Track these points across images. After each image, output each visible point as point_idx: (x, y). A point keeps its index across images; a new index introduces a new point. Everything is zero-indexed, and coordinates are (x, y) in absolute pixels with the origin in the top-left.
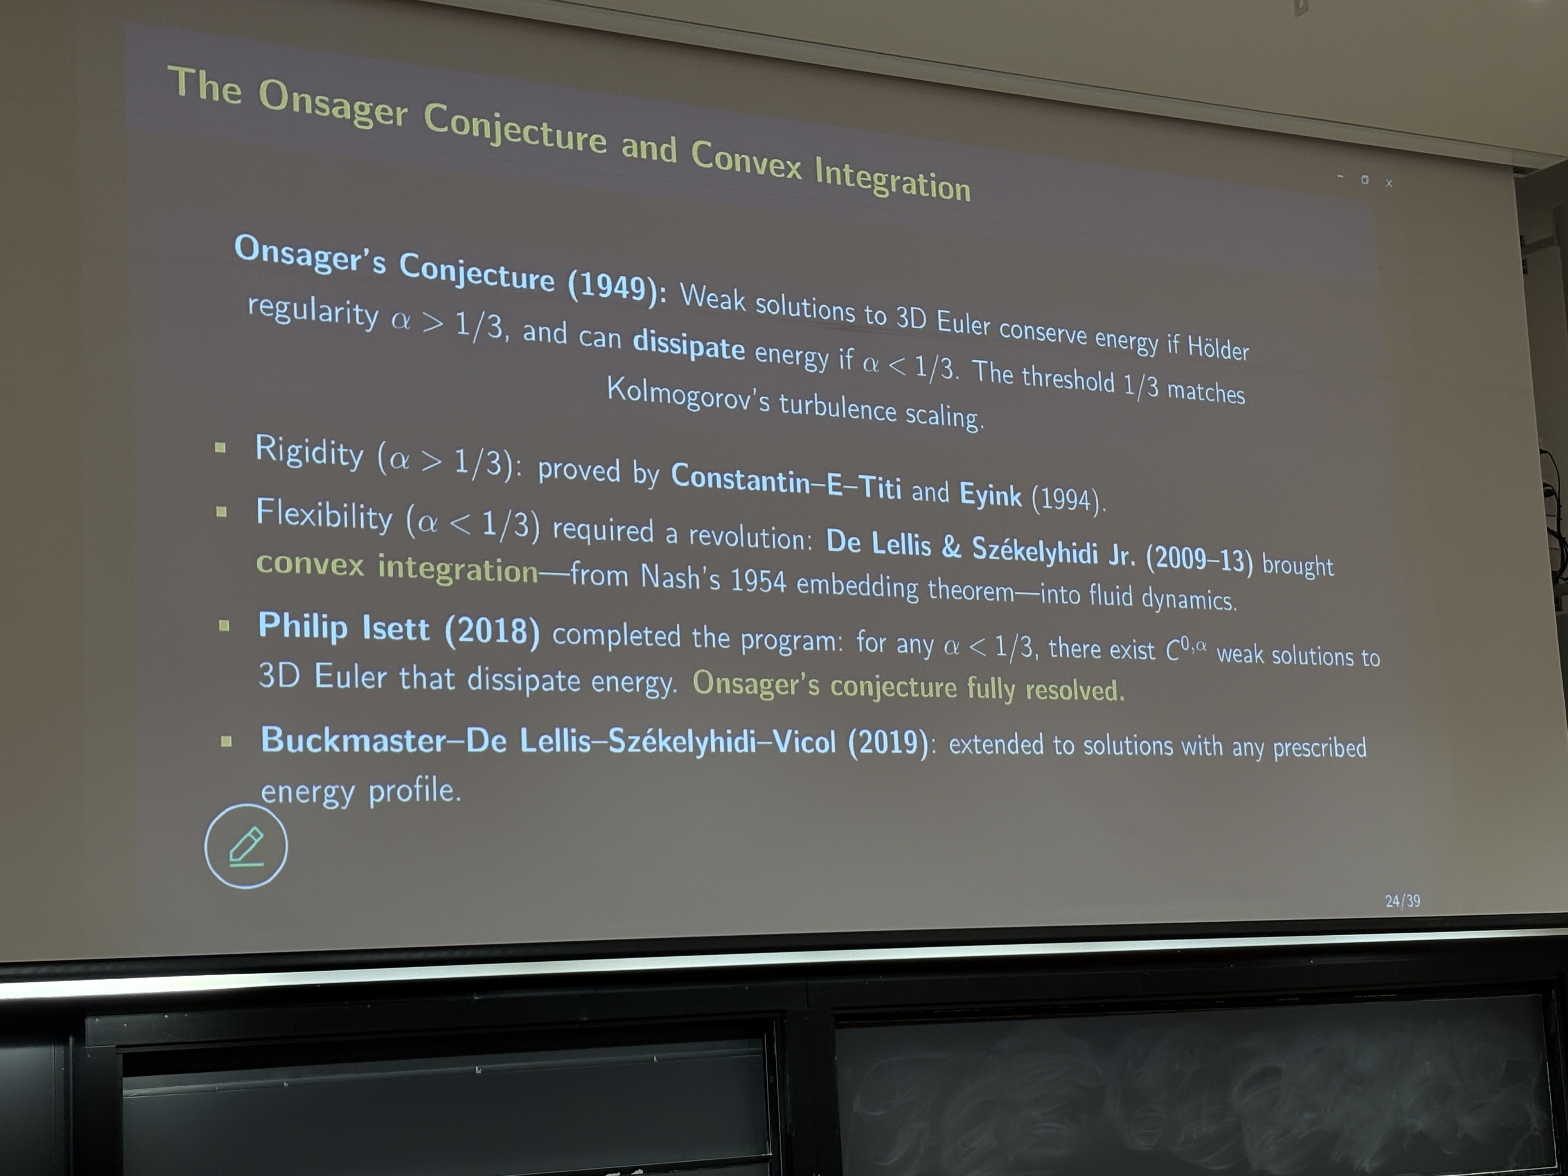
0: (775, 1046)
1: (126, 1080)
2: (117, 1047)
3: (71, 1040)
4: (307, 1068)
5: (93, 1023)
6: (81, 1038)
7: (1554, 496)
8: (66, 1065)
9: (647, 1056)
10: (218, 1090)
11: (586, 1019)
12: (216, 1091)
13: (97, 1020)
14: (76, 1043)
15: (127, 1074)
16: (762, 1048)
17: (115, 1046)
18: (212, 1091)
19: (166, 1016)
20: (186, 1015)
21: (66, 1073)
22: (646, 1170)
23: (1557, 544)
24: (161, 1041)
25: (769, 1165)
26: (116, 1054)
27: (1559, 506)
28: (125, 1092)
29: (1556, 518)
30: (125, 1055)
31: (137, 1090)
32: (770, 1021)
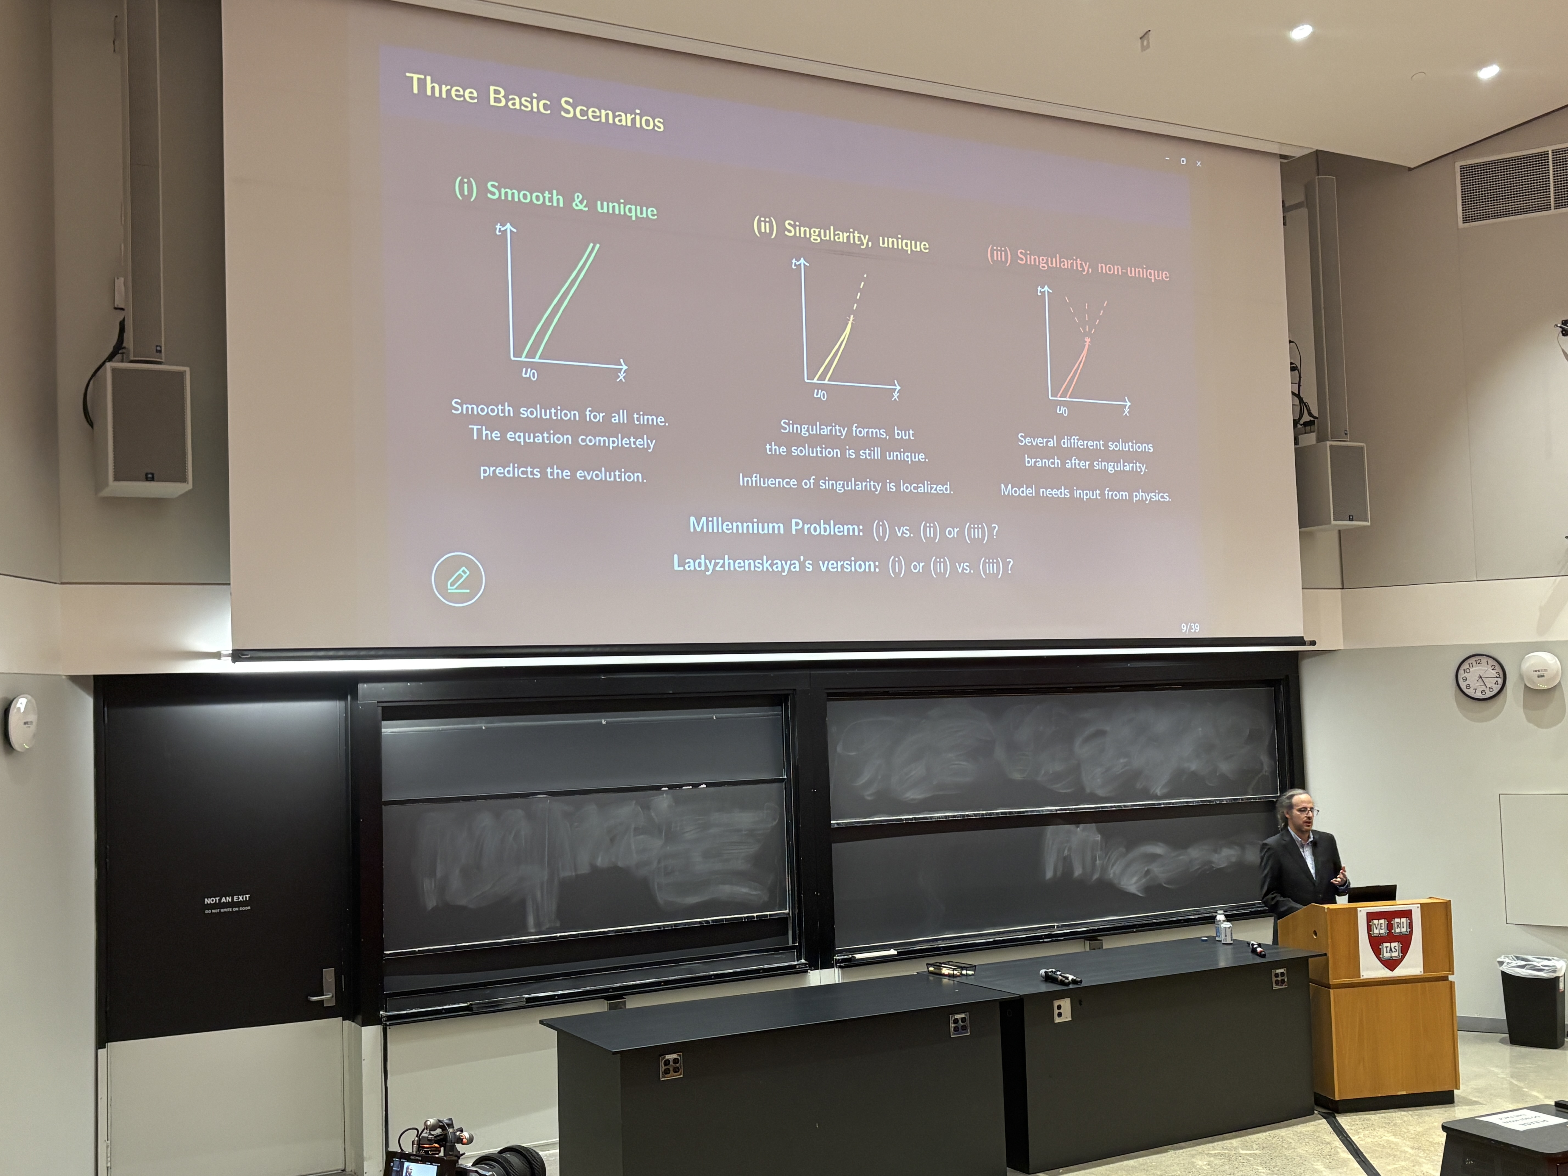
0: (789, 711)
1: (384, 723)
2: (378, 702)
3: (349, 698)
4: (497, 718)
5: (363, 687)
6: (355, 696)
7: (1296, 371)
8: (346, 713)
9: (709, 715)
10: (442, 730)
11: (671, 692)
12: (440, 731)
13: (365, 685)
14: (352, 699)
15: (384, 719)
16: (781, 712)
17: (376, 702)
18: (437, 731)
19: (409, 684)
20: (421, 684)
21: (346, 718)
22: (708, 785)
23: (1297, 402)
24: (405, 699)
25: (784, 783)
26: (378, 706)
27: (1300, 377)
28: (383, 730)
29: (1297, 385)
30: (382, 707)
31: (390, 729)
32: (786, 696)
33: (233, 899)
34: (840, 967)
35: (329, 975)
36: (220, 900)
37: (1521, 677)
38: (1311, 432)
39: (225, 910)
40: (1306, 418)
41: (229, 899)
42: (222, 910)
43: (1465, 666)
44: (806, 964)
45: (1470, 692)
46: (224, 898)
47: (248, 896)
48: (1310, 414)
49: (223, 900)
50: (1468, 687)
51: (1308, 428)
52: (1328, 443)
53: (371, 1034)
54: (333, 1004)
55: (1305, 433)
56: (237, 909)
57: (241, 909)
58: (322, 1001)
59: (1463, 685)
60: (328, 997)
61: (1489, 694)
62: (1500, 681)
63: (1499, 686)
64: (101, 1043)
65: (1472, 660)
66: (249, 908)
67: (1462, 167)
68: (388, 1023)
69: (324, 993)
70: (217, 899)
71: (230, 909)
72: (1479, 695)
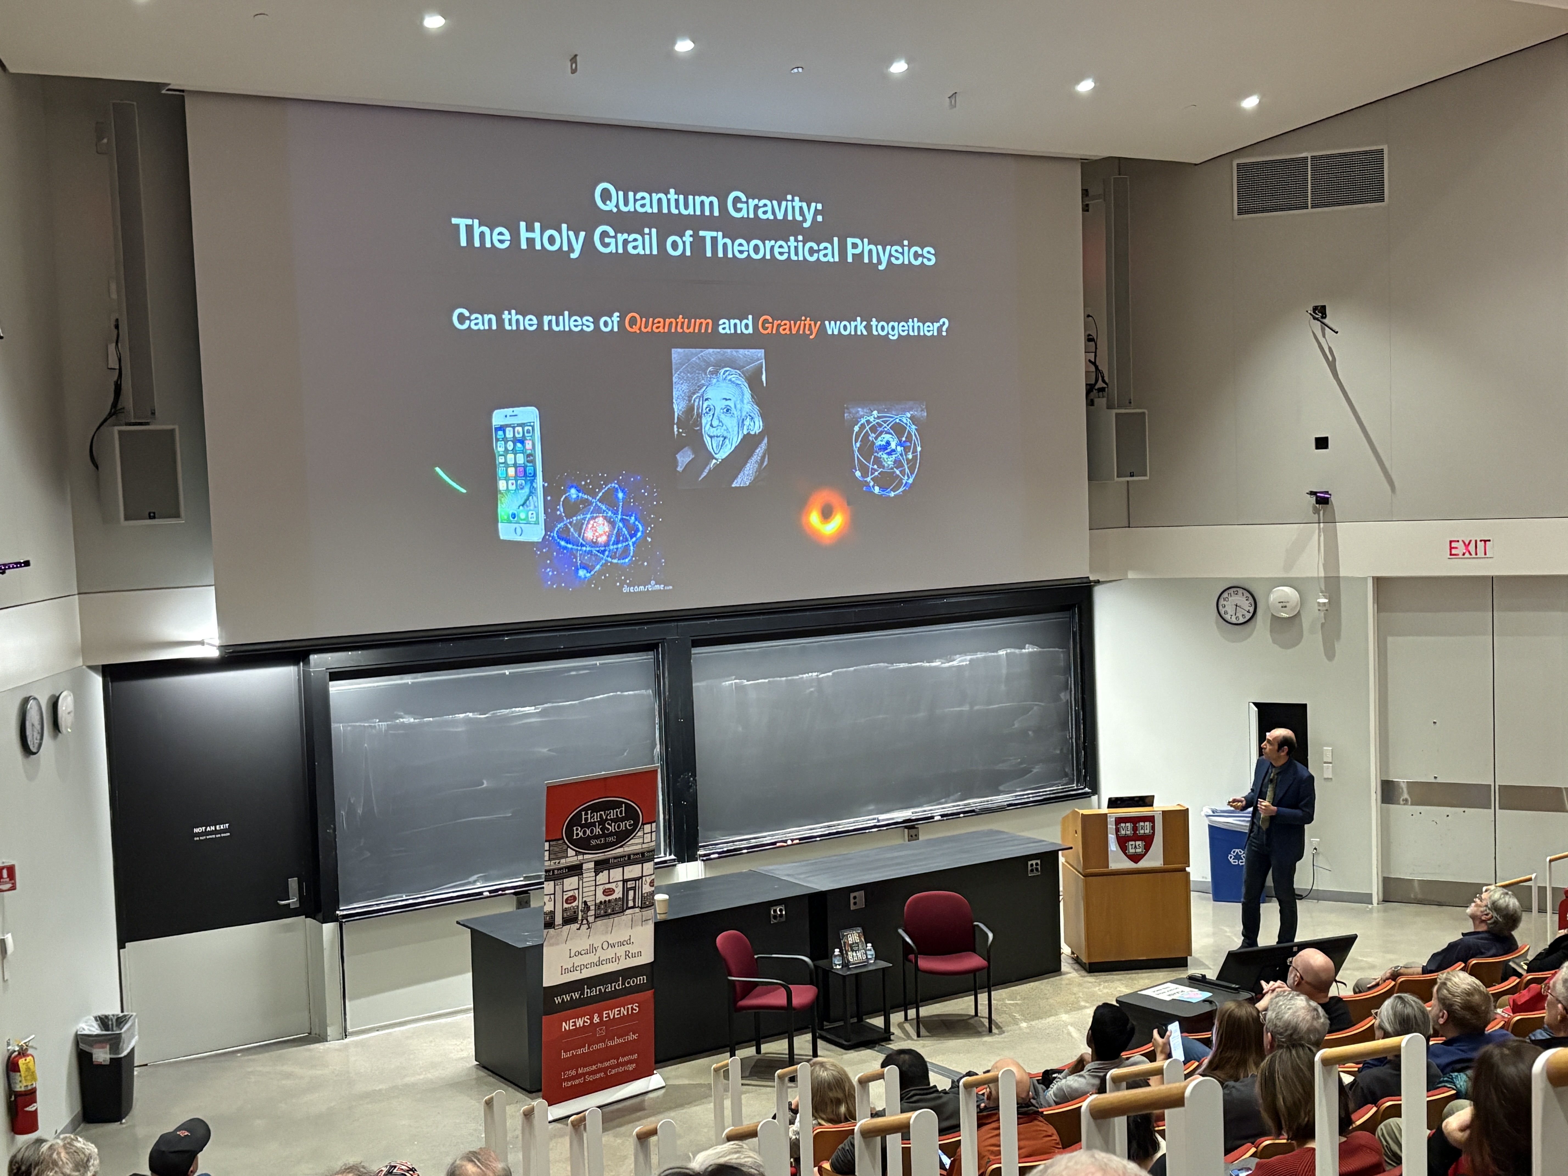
1: (331, 683)
2: (326, 669)
3: (301, 664)
4: (420, 675)
5: (313, 658)
7: (1092, 343)
9: (595, 662)
11: (562, 647)
13: (316, 656)
15: (331, 680)
16: (653, 657)
19: (350, 653)
21: (299, 680)
23: (1093, 369)
24: (347, 665)
27: (1096, 348)
28: (331, 689)
29: (1093, 354)
30: (330, 673)
31: (336, 688)
32: (658, 643)
33: (216, 828)
34: (703, 860)
35: (293, 883)
36: (206, 829)
37: (1268, 607)
38: (1103, 397)
39: (210, 837)
40: (1100, 384)
41: (213, 828)
42: (208, 837)
43: (1225, 595)
44: (674, 859)
45: (1228, 617)
46: (208, 828)
47: (227, 825)
48: (1104, 381)
49: (208, 829)
50: (1226, 613)
51: (1101, 393)
52: (1114, 412)
53: (329, 928)
54: (298, 906)
55: (1099, 397)
56: (219, 836)
57: (222, 835)
58: (289, 904)
59: (1222, 611)
60: (293, 901)
61: (1242, 620)
62: (1252, 610)
63: (1251, 614)
64: (121, 945)
65: (1231, 591)
66: (229, 834)
67: (1238, 165)
68: (344, 920)
69: (291, 897)
70: (204, 828)
71: (214, 836)
72: (1234, 620)
